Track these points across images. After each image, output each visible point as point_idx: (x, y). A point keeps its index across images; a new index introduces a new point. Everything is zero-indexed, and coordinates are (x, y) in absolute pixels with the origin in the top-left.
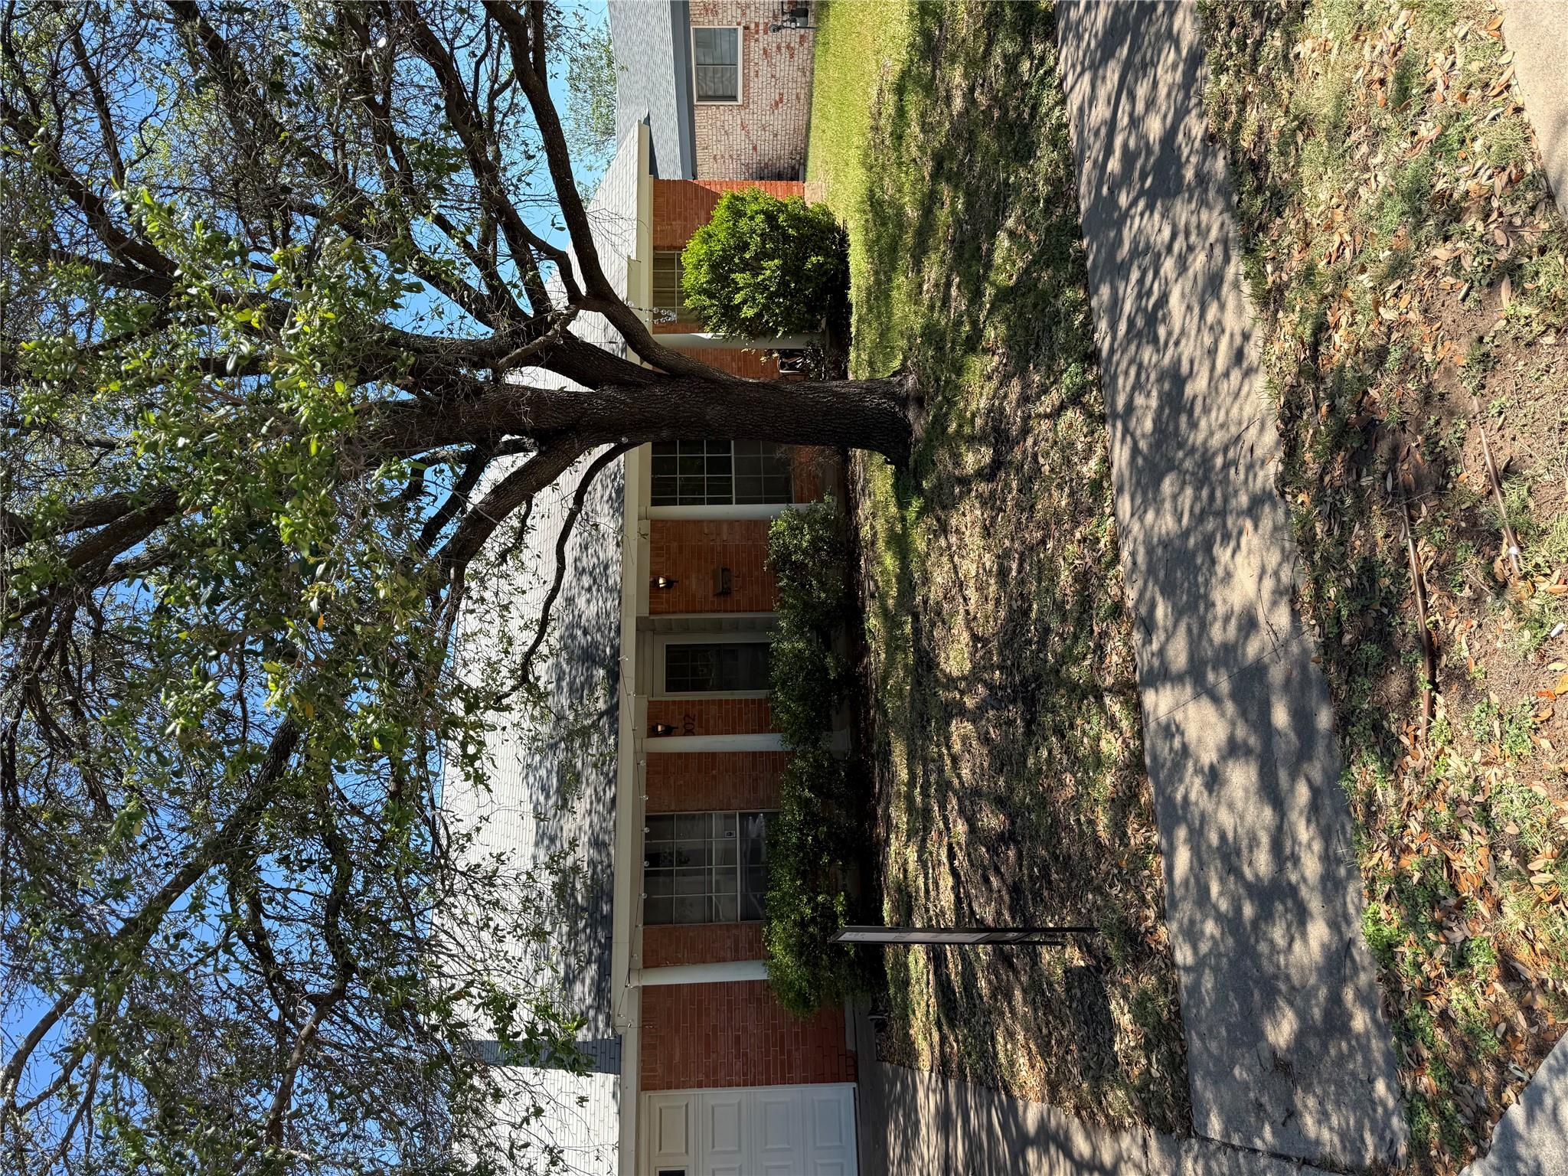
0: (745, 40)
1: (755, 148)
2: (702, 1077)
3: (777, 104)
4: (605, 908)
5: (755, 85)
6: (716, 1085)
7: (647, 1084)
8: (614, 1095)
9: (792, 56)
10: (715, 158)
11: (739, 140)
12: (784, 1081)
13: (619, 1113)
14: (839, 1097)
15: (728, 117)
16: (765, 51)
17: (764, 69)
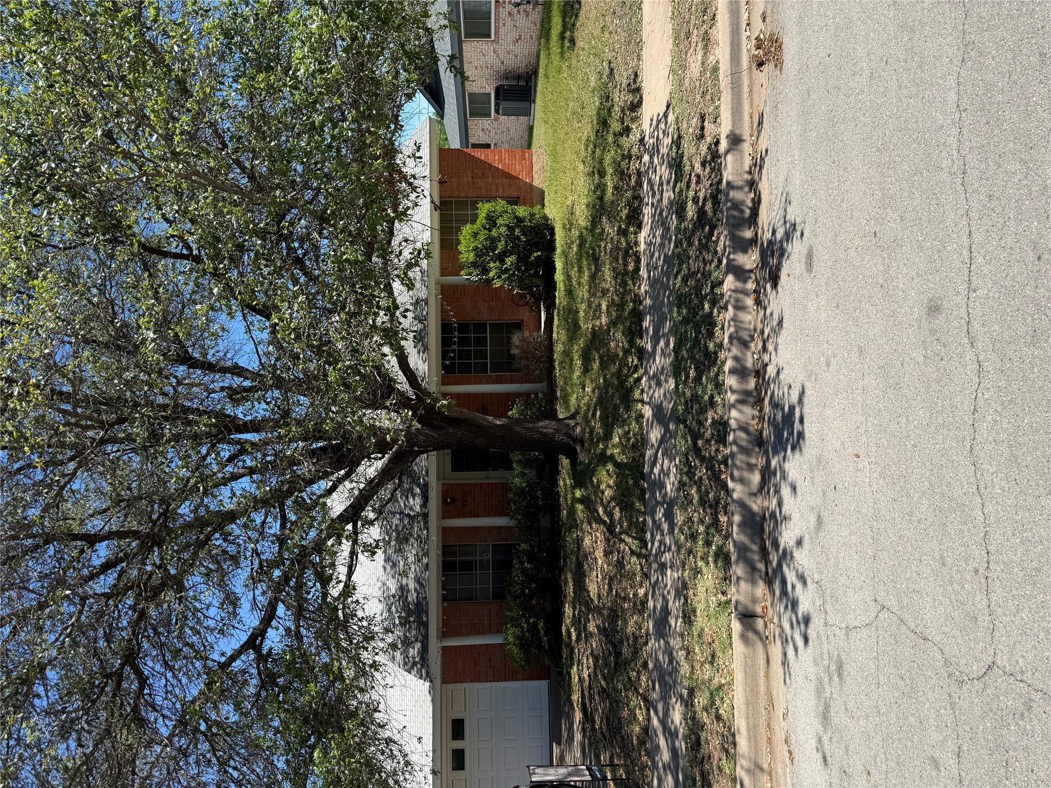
0: (496, 8)
1: (502, 63)
2: (473, 678)
3: (517, 41)
4: (425, 619)
5: (502, 31)
6: (479, 681)
7: (445, 681)
8: (430, 692)
9: (527, 16)
10: (476, 68)
11: (491, 58)
12: (513, 679)
13: (432, 701)
14: (542, 686)
15: (485, 47)
16: (510, 13)
17: (509, 22)
